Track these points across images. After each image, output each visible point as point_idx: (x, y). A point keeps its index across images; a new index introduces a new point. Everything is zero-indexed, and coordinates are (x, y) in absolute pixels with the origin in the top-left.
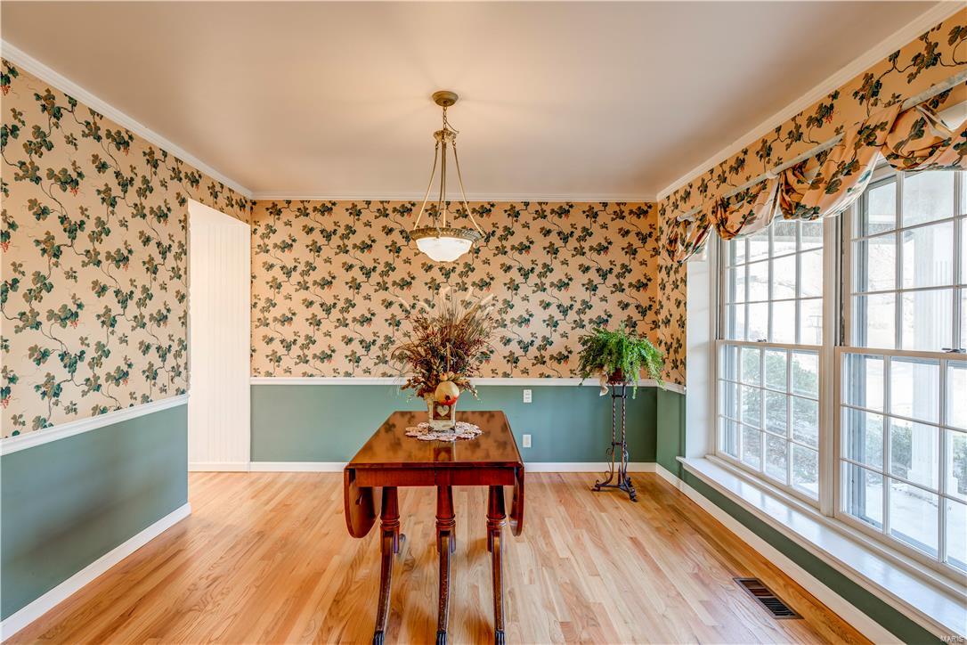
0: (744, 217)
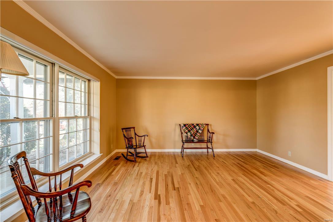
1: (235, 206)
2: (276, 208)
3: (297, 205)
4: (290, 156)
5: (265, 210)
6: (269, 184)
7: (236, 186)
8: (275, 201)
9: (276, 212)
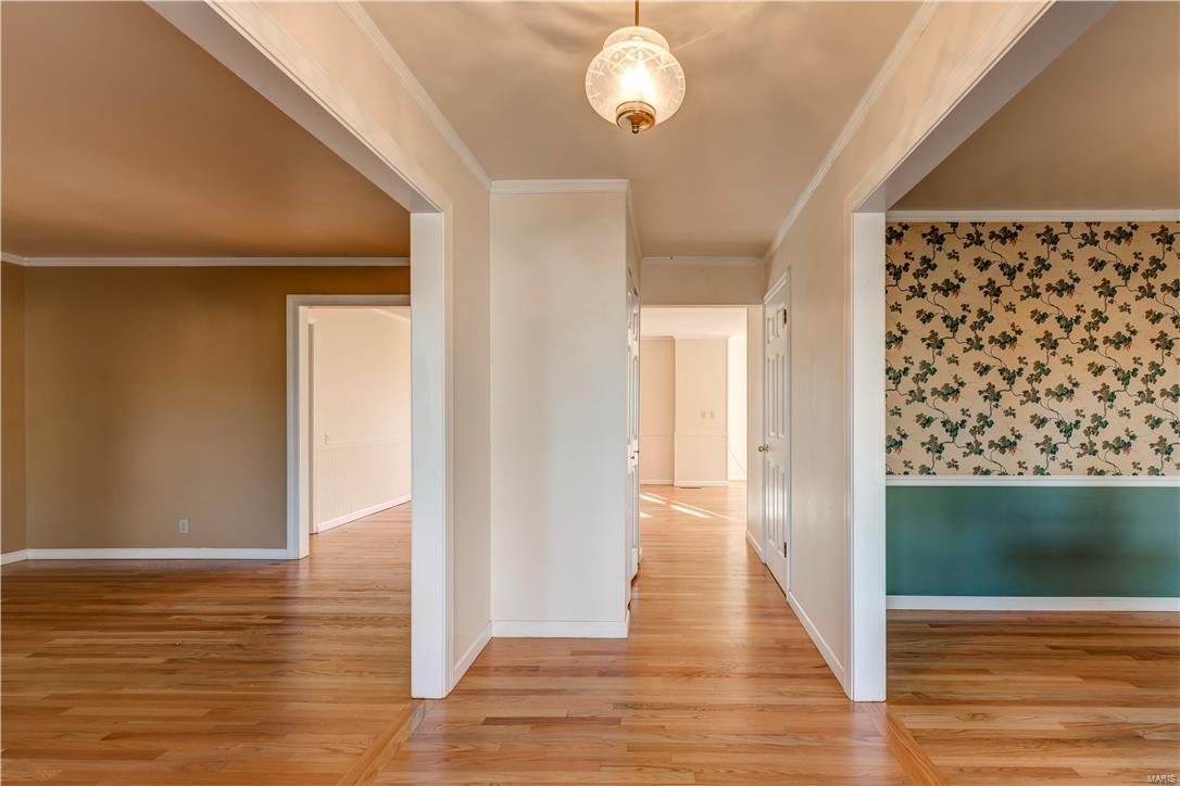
1: (126, 691)
2: (233, 641)
3: (267, 618)
4: (186, 531)
5: (213, 655)
6: (170, 615)
7: (68, 661)
8: (220, 633)
9: (241, 646)
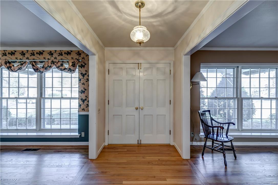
0: (19, 68)
